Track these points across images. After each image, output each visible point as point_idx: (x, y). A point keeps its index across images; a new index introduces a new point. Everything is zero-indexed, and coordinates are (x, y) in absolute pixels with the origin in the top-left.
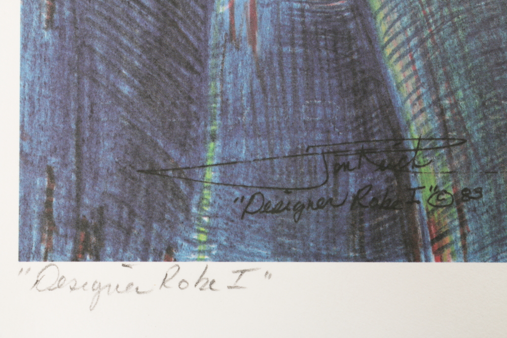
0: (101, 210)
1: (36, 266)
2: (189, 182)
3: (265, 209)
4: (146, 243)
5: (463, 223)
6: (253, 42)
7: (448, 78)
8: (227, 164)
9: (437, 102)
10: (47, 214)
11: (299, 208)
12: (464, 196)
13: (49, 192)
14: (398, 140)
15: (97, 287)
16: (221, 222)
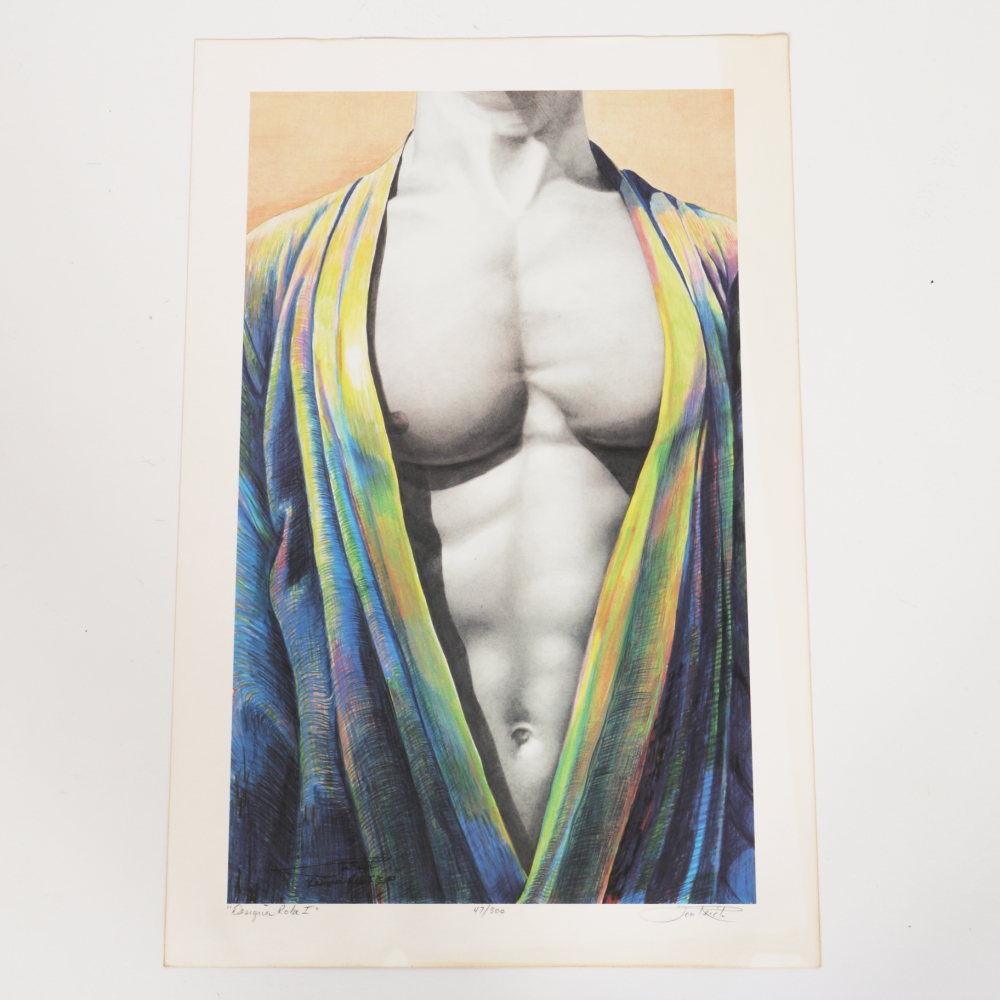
0: (257, 885)
1: (234, 905)
2: (289, 874)
3: (317, 884)
4: (273, 897)
5: (388, 889)
6: (313, 822)
7: (384, 835)
8: (303, 867)
9: (380, 844)
10: (238, 887)
11: (329, 884)
12: (389, 879)
13: (239, 878)
14: (365, 858)
15: (255, 913)
16: (301, 889)
